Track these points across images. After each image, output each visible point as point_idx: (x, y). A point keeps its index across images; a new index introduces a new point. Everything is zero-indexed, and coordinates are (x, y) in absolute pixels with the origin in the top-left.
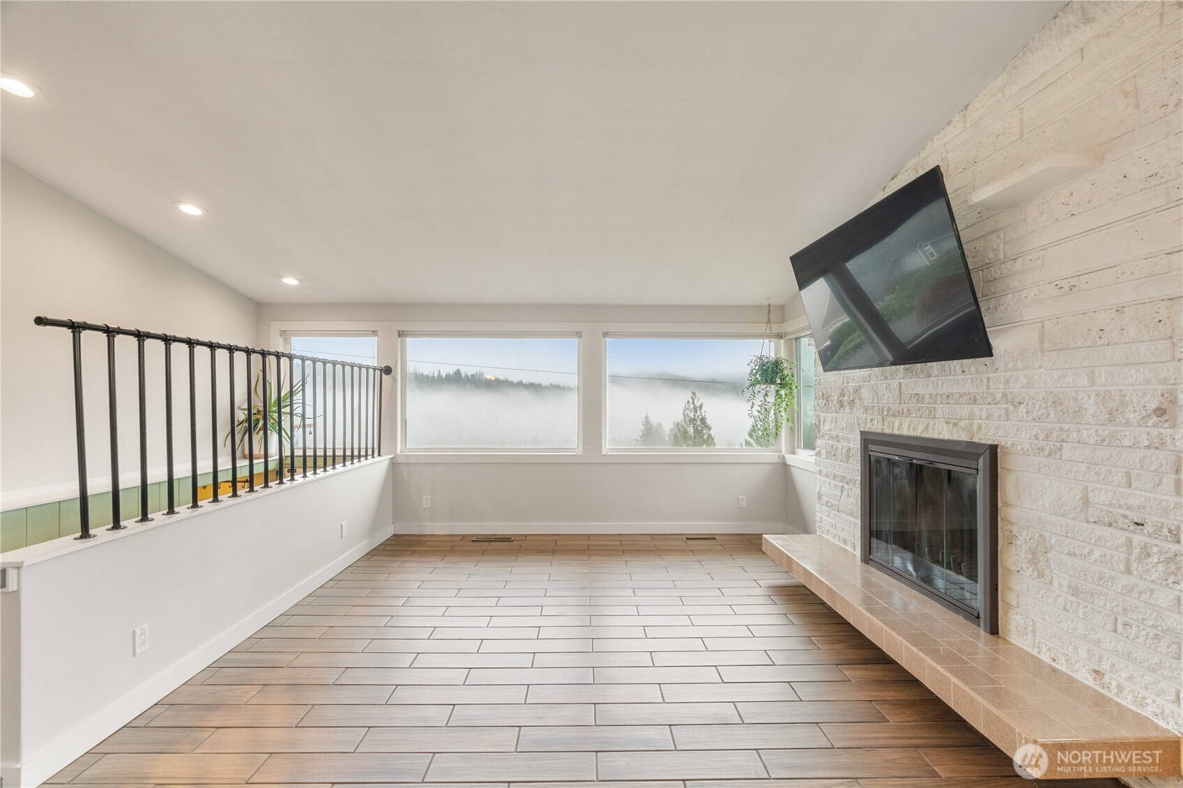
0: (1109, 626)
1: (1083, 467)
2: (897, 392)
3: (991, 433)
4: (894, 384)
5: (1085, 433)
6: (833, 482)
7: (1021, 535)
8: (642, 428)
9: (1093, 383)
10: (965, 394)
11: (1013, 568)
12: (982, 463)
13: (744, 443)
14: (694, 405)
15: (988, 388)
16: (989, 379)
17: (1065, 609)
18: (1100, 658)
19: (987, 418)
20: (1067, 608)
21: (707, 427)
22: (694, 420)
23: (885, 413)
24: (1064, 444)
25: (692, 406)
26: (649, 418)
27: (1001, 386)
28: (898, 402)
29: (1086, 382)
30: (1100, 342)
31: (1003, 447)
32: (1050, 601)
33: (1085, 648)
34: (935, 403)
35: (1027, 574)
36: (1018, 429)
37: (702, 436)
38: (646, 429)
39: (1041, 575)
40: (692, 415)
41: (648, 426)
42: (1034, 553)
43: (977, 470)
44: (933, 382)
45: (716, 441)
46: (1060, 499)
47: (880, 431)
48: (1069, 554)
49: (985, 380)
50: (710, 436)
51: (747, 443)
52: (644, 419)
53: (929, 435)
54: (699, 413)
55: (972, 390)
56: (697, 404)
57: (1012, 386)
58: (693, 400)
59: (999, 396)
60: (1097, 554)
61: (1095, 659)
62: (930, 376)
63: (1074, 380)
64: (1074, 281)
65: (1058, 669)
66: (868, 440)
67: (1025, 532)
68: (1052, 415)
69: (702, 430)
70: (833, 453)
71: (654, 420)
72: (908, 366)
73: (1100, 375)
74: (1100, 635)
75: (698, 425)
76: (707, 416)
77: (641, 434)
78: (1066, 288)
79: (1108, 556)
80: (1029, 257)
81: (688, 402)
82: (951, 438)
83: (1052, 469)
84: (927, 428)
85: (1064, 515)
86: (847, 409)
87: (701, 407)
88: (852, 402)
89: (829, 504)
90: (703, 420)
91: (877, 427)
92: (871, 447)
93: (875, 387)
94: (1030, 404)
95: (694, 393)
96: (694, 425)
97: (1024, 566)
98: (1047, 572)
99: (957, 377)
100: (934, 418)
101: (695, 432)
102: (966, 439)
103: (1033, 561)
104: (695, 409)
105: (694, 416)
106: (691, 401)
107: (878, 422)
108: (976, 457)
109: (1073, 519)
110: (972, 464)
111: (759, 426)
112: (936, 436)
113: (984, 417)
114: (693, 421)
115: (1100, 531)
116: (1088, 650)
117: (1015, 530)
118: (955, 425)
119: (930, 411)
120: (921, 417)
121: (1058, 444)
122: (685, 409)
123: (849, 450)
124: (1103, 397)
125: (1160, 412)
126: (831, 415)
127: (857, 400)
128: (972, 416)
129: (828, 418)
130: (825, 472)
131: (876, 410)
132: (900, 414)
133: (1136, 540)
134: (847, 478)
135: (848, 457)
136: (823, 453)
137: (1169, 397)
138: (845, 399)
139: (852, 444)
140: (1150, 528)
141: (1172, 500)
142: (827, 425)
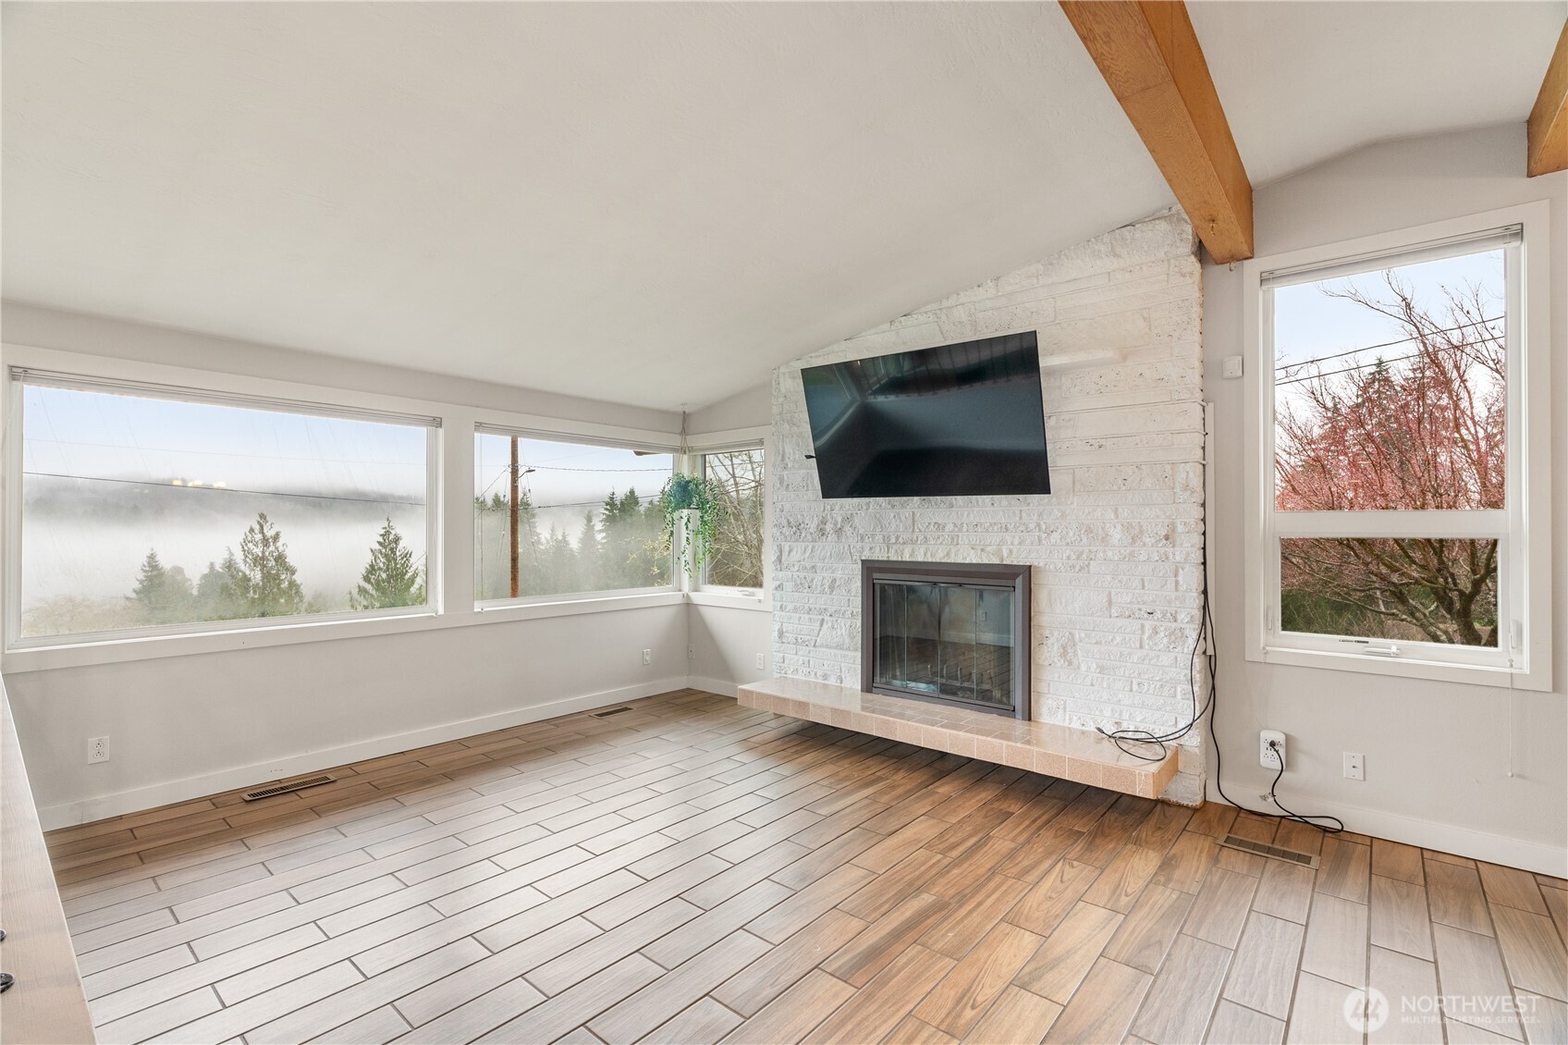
0: (1127, 688)
1: (1109, 578)
2: (910, 522)
3: (1023, 556)
4: (906, 513)
5: (1110, 553)
6: (807, 616)
7: (1053, 635)
8: (141, 576)
9: (1117, 517)
10: (995, 523)
11: (1046, 663)
12: (1019, 582)
13: (355, 592)
14: (263, 533)
15: (1021, 518)
16: (1021, 511)
17: (1092, 685)
18: (1121, 712)
19: (1020, 544)
20: (1094, 683)
21: (287, 569)
22: (263, 558)
23: (893, 540)
24: (1092, 562)
25: (258, 537)
26: (157, 558)
27: (1035, 518)
28: (911, 530)
29: (1112, 516)
30: (1124, 488)
31: (1036, 567)
32: (1079, 682)
33: (1109, 709)
34: (960, 530)
35: (1058, 664)
36: (1050, 552)
37: (279, 584)
38: (150, 579)
39: (1070, 663)
40: (258, 551)
41: (155, 573)
42: (1064, 648)
43: (1014, 587)
44: (957, 513)
45: (303, 590)
46: (1089, 603)
47: (885, 559)
48: (1097, 643)
49: (1018, 512)
50: (292, 584)
51: (362, 591)
52: (145, 560)
53: (952, 560)
54: (272, 548)
55: (1003, 520)
56: (270, 533)
57: (1045, 517)
58: (262, 527)
59: (1032, 526)
60: (1118, 639)
61: (1116, 715)
62: (952, 507)
63: (1102, 515)
64: (1103, 442)
65: (1086, 731)
66: (870, 568)
67: (1056, 634)
68: (1085, 540)
69: (278, 575)
70: (806, 586)
71: (165, 563)
72: (923, 498)
73: (1124, 511)
74: (1120, 696)
75: (271, 568)
76: (287, 552)
77: (137, 586)
78: (1096, 445)
79: (1127, 639)
80: (1063, 417)
81: (252, 530)
82: (980, 562)
83: (1082, 582)
84: (948, 554)
85: (1092, 615)
86: (832, 537)
87: (276, 537)
88: (839, 531)
89: (800, 641)
90: (280, 559)
91: (879, 554)
92: (876, 575)
93: (878, 516)
94: (1064, 532)
95: (262, 516)
96: (264, 566)
97: (1056, 660)
98: (1075, 661)
99: (987, 509)
100: (958, 544)
101: (263, 578)
102: (999, 562)
103: (1064, 654)
104: (265, 542)
105: (263, 552)
106: (257, 527)
107: (881, 549)
108: (1014, 576)
109: (1099, 616)
110: (1010, 583)
111: (381, 565)
112: (960, 561)
113: (1016, 543)
114: (259, 561)
115: (1121, 622)
116: (1112, 710)
117: (1047, 633)
118: (982, 550)
119: (953, 539)
120: (941, 543)
121: (1086, 563)
122: (245, 541)
123: (834, 580)
124: (1127, 528)
125: (1167, 538)
126: (803, 545)
127: (847, 529)
128: (1003, 542)
129: (798, 547)
130: (790, 607)
131: (879, 537)
132: (913, 542)
133: (1148, 624)
134: (831, 610)
135: (832, 588)
136: (789, 586)
137: (1172, 527)
138: (829, 527)
139: (838, 575)
140: (1158, 615)
141: (1173, 595)
142: (795, 556)
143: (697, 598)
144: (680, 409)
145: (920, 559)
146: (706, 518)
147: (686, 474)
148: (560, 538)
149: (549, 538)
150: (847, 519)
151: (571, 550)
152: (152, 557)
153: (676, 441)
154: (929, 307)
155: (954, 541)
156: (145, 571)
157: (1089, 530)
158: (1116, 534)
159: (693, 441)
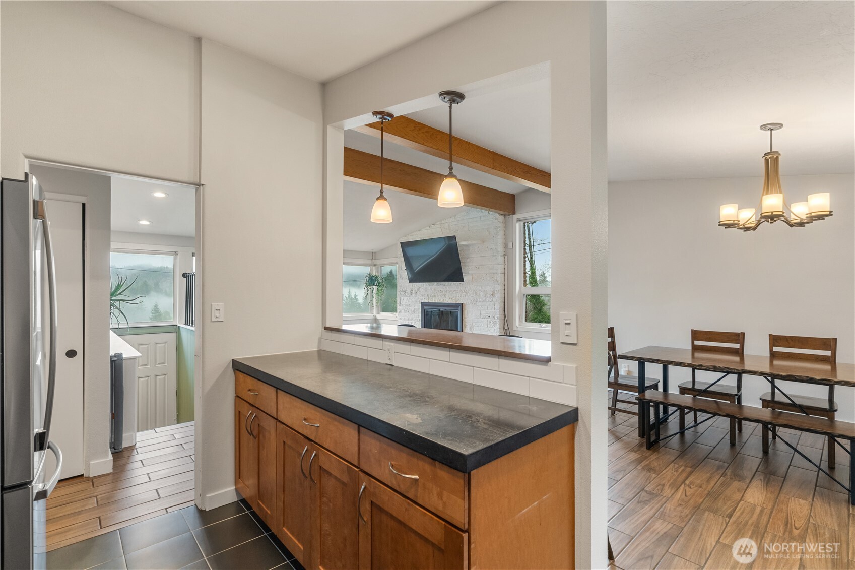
1: (480, 307)
2: (434, 290)
3: (461, 300)
4: (433, 287)
5: (481, 299)
12: (460, 308)
16: (461, 287)
23: (430, 296)
24: (476, 302)
26: (158, 307)
27: (464, 289)
28: (434, 293)
29: (480, 288)
31: (464, 304)
34: (446, 292)
36: (467, 299)
41: (157, 314)
42: (471, 328)
43: (458, 310)
44: (446, 287)
46: (476, 314)
47: (428, 302)
55: (457, 290)
59: (463, 291)
60: (483, 325)
62: (444, 285)
63: (478, 288)
64: (479, 267)
66: (424, 305)
68: (475, 296)
70: (407, 311)
72: (437, 282)
82: (451, 302)
83: (474, 308)
84: (444, 300)
85: (477, 318)
86: (414, 295)
88: (416, 293)
91: (426, 301)
92: (425, 307)
93: (426, 288)
94: (470, 293)
99: (453, 286)
102: (455, 302)
107: (427, 299)
108: (458, 307)
112: (446, 302)
113: (459, 297)
115: (483, 320)
118: (452, 299)
120: (442, 297)
123: (415, 309)
124: (484, 292)
125: (492, 295)
126: (407, 298)
127: (418, 292)
128: (456, 297)
129: (405, 298)
130: (403, 318)
131: (426, 295)
132: (435, 296)
133: (489, 320)
134: (414, 319)
135: (414, 312)
136: (403, 311)
137: (494, 292)
138: (413, 292)
139: (416, 307)
140: (491, 317)
141: (494, 311)
142: (404, 301)
143: (378, 317)
144: (371, 251)
145: (437, 302)
146: (379, 289)
147: (374, 274)
148: (353, 297)
149: (347, 297)
150: (418, 289)
151: (359, 303)
152: (156, 306)
153: (370, 262)
154: (439, 223)
155: (445, 296)
156: (153, 313)
157: (476, 293)
158: (482, 294)
159: (377, 262)
